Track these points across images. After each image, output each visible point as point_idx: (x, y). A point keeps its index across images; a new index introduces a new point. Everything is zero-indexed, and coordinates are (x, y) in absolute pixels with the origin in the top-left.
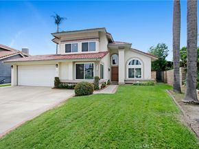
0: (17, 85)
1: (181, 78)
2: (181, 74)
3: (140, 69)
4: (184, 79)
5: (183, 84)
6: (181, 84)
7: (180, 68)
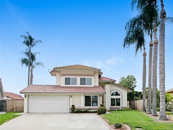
0: (28, 113)
1: (146, 105)
2: (146, 103)
3: (119, 99)
4: (147, 105)
5: (147, 108)
6: (146, 108)
7: (146, 99)
